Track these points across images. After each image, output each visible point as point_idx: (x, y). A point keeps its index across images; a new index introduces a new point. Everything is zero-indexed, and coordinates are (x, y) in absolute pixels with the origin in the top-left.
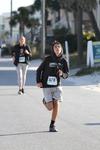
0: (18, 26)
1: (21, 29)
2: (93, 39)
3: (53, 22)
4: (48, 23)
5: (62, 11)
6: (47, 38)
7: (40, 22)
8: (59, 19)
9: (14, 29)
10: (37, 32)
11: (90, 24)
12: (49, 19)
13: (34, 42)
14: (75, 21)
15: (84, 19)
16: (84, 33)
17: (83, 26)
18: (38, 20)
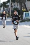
0: (3, 7)
1: (4, 8)
2: (25, 11)
3: (13, 6)
4: (12, 6)
5: (16, 3)
6: (11, 11)
7: (9, 6)
8: (15, 5)
9: (1, 8)
10: (8, 9)
11: (24, 7)
12: (12, 5)
13: (7, 12)
14: (20, 6)
15: (22, 5)
16: (23, 10)
17: (22, 7)
18: (9, 5)
